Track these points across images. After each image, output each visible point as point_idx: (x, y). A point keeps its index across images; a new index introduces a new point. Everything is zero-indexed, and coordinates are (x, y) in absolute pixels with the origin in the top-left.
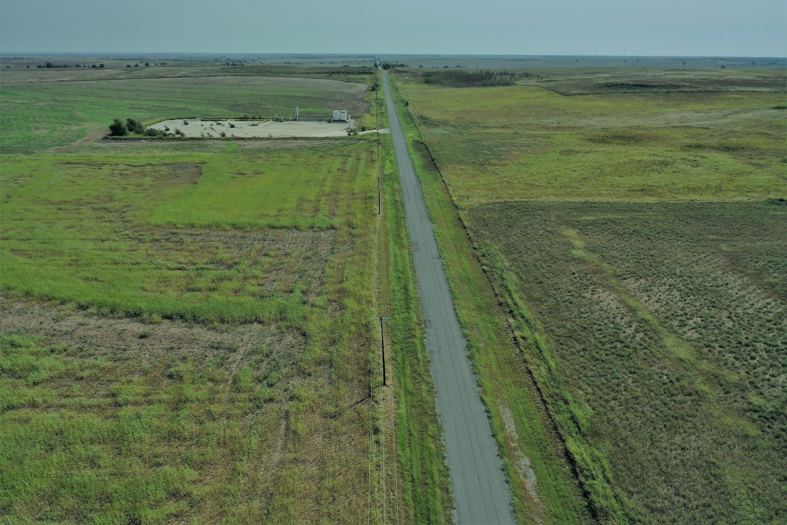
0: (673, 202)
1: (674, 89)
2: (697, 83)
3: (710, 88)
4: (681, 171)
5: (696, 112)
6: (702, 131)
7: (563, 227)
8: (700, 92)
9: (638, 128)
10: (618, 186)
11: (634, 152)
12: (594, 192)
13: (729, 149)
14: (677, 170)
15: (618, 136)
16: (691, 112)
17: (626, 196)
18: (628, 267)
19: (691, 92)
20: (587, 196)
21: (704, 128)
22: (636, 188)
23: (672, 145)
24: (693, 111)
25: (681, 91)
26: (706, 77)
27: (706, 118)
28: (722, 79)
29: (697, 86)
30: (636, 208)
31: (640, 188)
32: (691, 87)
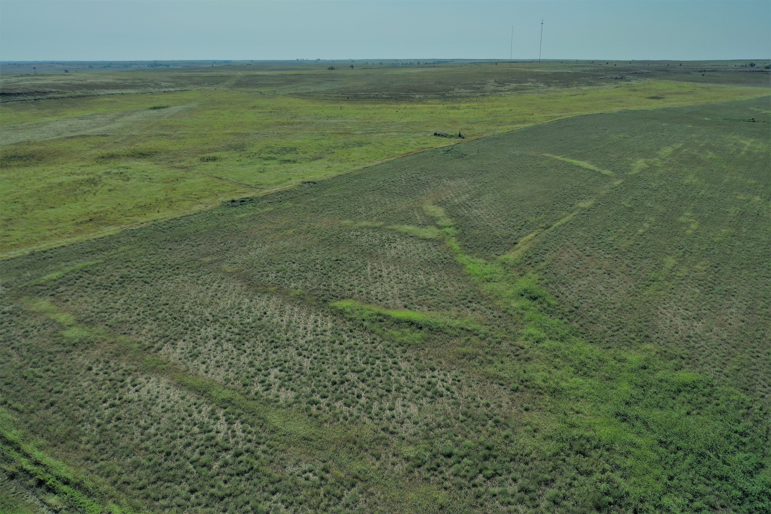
0: (137, 227)
1: (41, 95)
2: (63, 88)
3: (79, 93)
4: (117, 188)
5: (81, 118)
6: (102, 139)
7: (24, 299)
8: (71, 97)
9: (29, 143)
10: (59, 222)
11: (46, 174)
12: (34, 237)
13: (144, 155)
14: (112, 188)
15: (12, 157)
16: (76, 120)
17: (78, 232)
18: (151, 330)
19: (62, 98)
20: (28, 243)
21: (102, 136)
22: (81, 219)
23: (83, 159)
24: (76, 118)
25: (51, 98)
26: (68, 82)
27: (95, 125)
28: (84, 83)
29: (65, 91)
30: (101, 246)
31: (87, 218)
32: (59, 93)
